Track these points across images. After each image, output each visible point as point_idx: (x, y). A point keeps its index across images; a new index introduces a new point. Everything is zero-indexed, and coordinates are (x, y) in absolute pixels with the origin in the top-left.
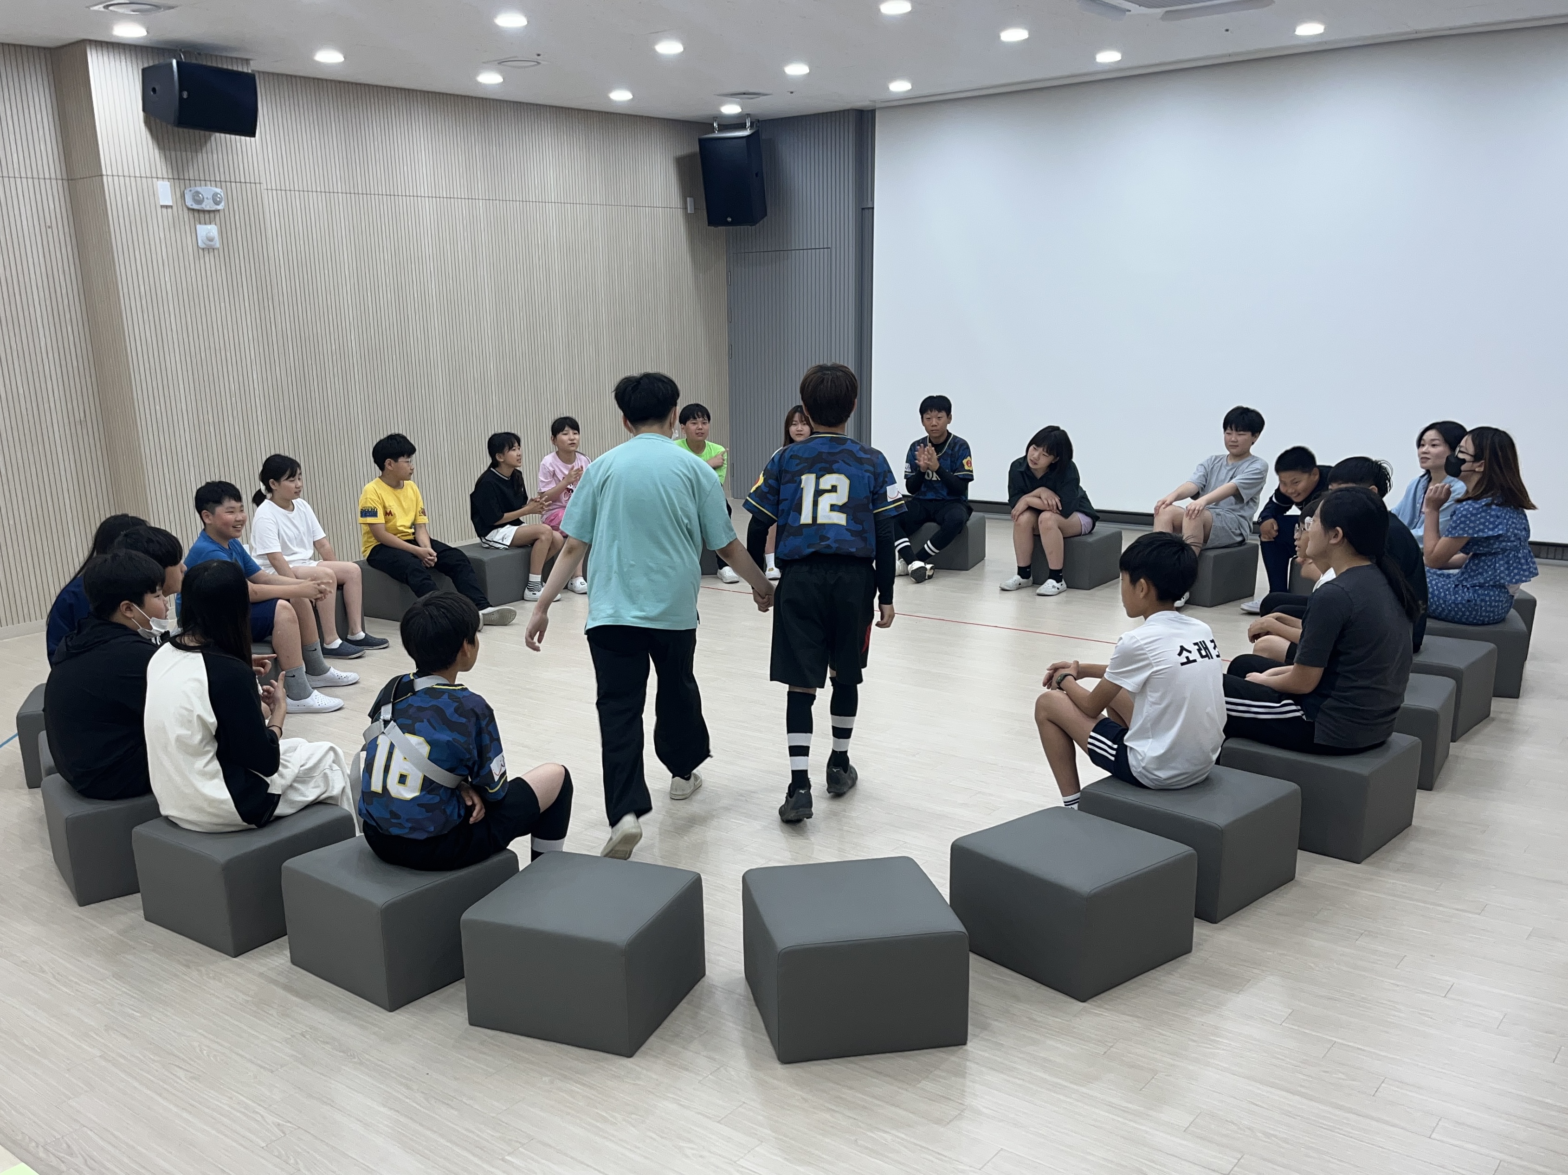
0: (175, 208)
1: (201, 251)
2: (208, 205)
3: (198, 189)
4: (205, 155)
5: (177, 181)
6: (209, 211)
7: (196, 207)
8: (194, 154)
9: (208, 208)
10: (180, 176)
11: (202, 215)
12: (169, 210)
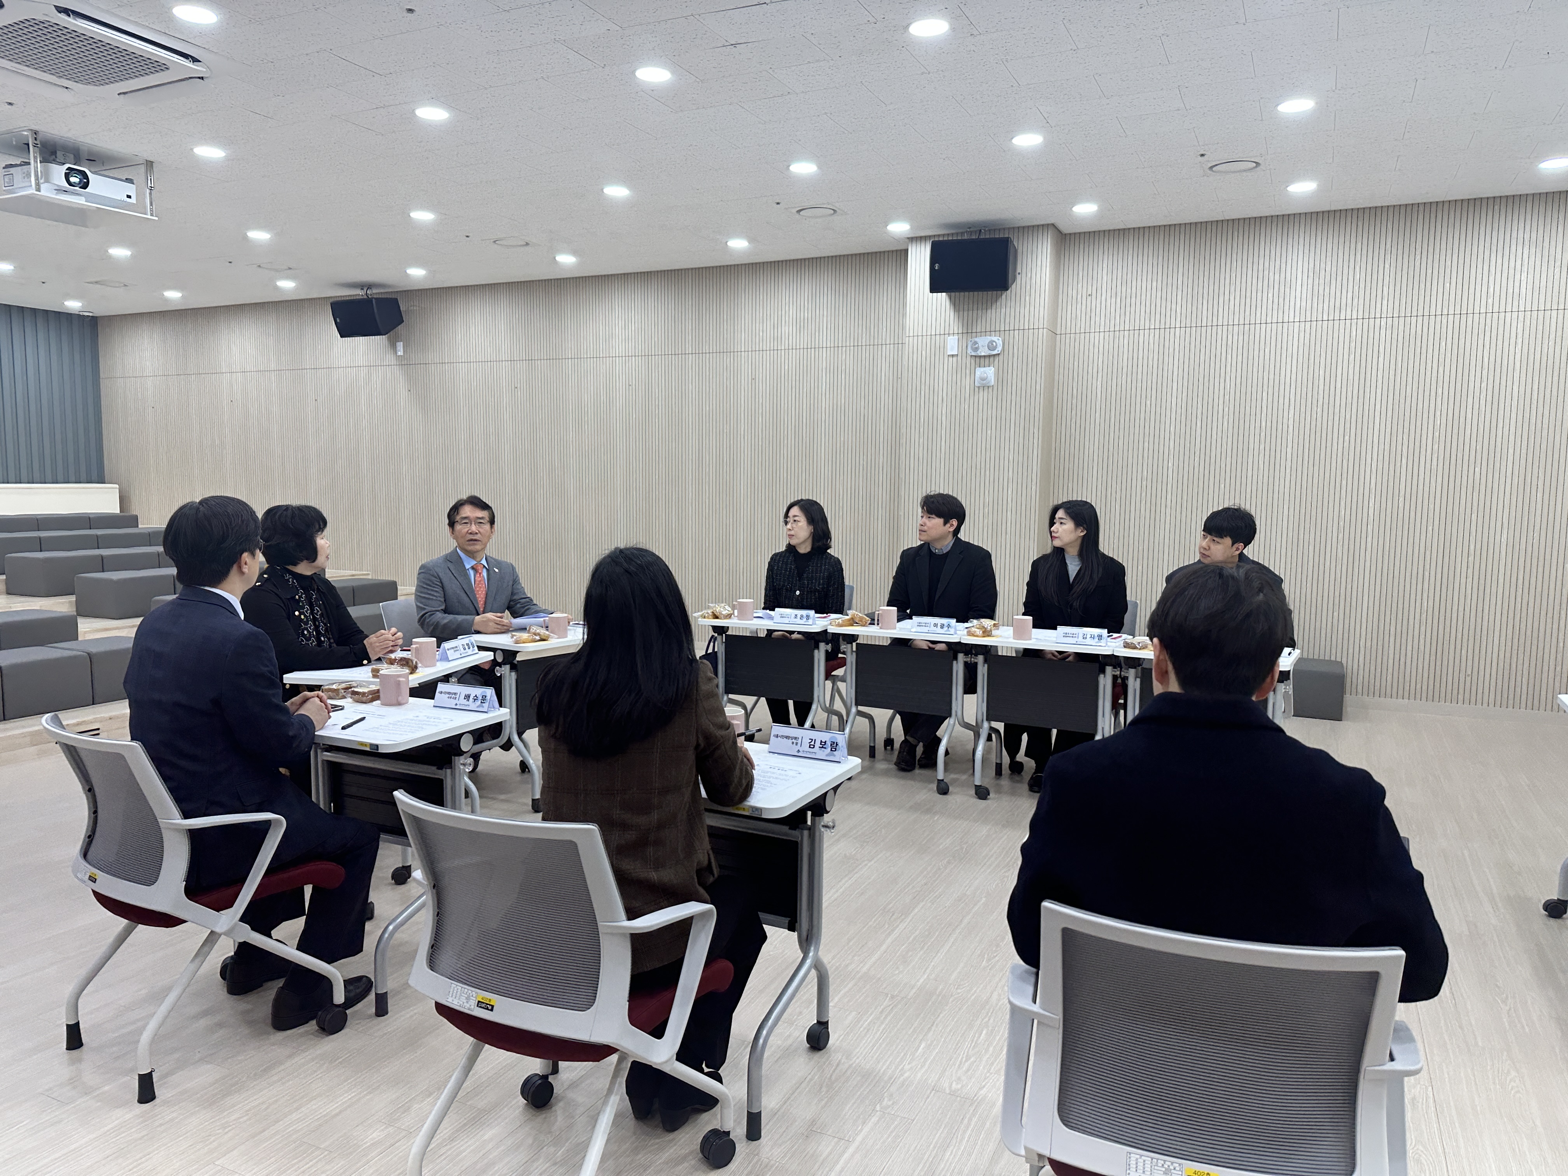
0: (960, 358)
1: (977, 389)
2: (983, 352)
3: (976, 339)
4: (994, 311)
5: (965, 335)
6: (985, 356)
7: (973, 354)
8: (984, 311)
9: (983, 354)
10: (968, 331)
11: (982, 360)
12: (955, 359)
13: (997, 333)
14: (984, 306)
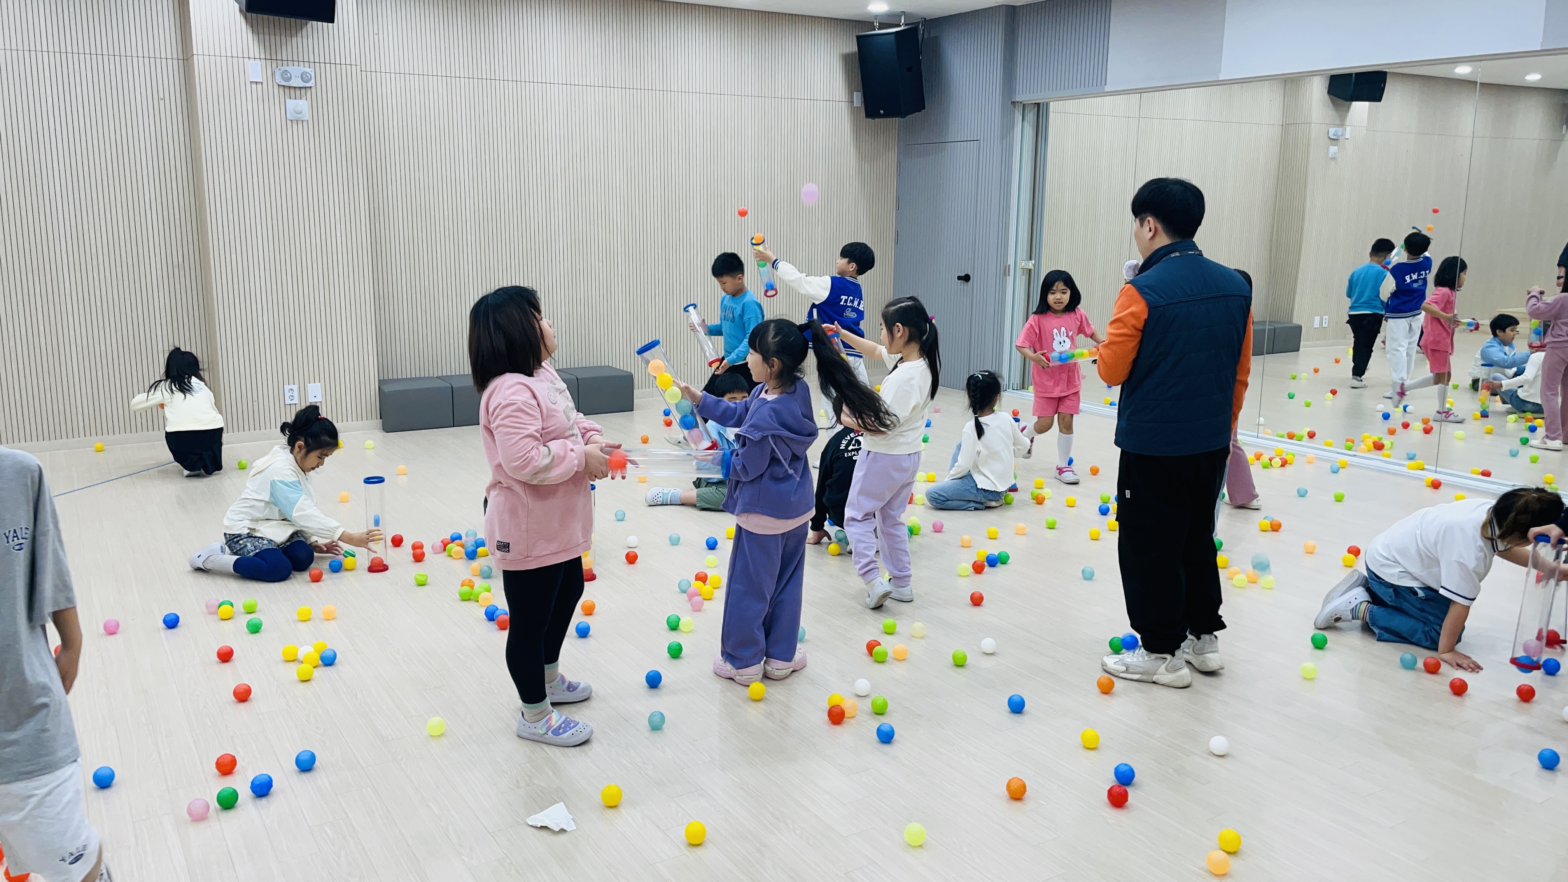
0: (265, 84)
1: (289, 123)
2: (296, 82)
3: (287, 68)
5: (269, 62)
6: (299, 88)
7: (283, 84)
8: (289, 38)
9: (297, 85)
10: (272, 56)
11: (292, 91)
12: (259, 86)
13: (307, 64)
14: (288, 32)
